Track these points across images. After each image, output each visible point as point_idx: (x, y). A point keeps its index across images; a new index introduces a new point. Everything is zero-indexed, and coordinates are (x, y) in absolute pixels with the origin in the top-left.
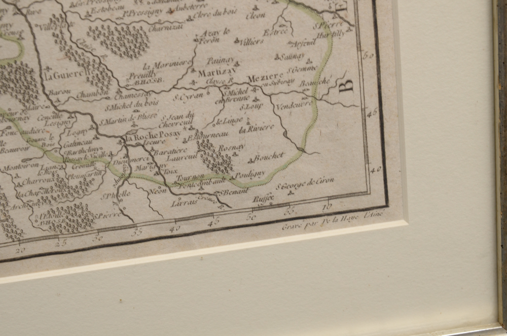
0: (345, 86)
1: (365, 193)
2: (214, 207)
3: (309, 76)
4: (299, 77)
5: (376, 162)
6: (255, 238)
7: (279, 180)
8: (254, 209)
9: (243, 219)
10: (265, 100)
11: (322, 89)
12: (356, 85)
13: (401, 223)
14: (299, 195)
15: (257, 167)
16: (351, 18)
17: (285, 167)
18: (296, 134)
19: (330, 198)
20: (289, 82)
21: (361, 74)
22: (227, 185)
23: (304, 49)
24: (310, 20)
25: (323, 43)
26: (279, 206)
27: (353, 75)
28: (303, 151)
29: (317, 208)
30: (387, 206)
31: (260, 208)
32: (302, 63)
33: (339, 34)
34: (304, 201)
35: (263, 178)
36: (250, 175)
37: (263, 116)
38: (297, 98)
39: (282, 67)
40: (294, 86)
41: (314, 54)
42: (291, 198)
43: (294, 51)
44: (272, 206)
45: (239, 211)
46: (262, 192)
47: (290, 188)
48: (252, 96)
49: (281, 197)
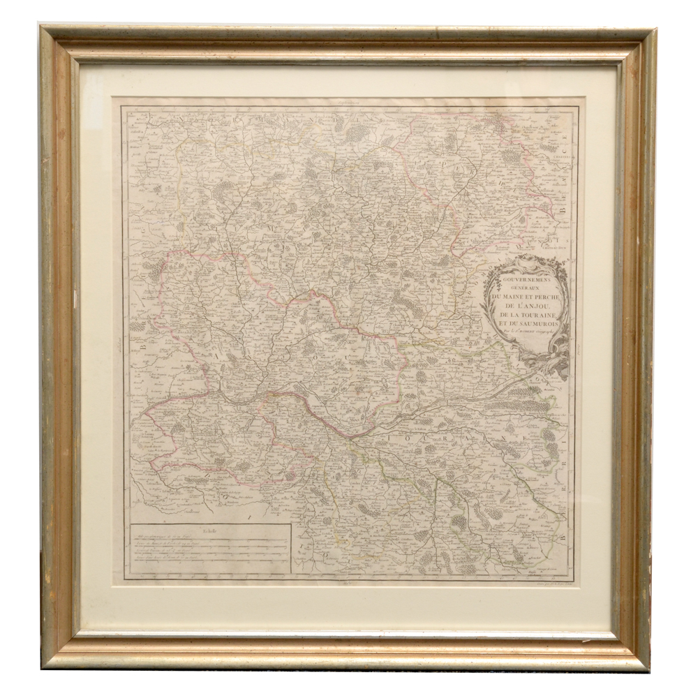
0: (563, 538)
1: (567, 576)
2: (515, 573)
3: (551, 533)
4: (548, 533)
5: (571, 565)
6: (528, 586)
7: (538, 566)
8: (529, 575)
9: (524, 578)
10: (536, 539)
11: (555, 538)
12: (566, 538)
13: (578, 588)
14: (544, 573)
15: (531, 561)
16: (566, 517)
17: (540, 563)
18: (546, 551)
19: (555, 576)
20: (545, 534)
21: (568, 535)
22: (521, 566)
23: (550, 524)
24: (553, 515)
25: (557, 523)
26: (537, 575)
27: (565, 535)
28: (547, 558)
29: (550, 579)
30: (574, 581)
31: (531, 575)
32: (550, 529)
33: (562, 521)
34: (546, 575)
35: (533, 565)
36: (529, 563)
37: (535, 544)
38: (547, 540)
39: (543, 529)
40: (546, 536)
41: (554, 526)
42: (541, 574)
43: (547, 524)
44: (535, 575)
45: (524, 575)
46: (532, 570)
47: (542, 570)
48: (533, 537)
49: (538, 572)
